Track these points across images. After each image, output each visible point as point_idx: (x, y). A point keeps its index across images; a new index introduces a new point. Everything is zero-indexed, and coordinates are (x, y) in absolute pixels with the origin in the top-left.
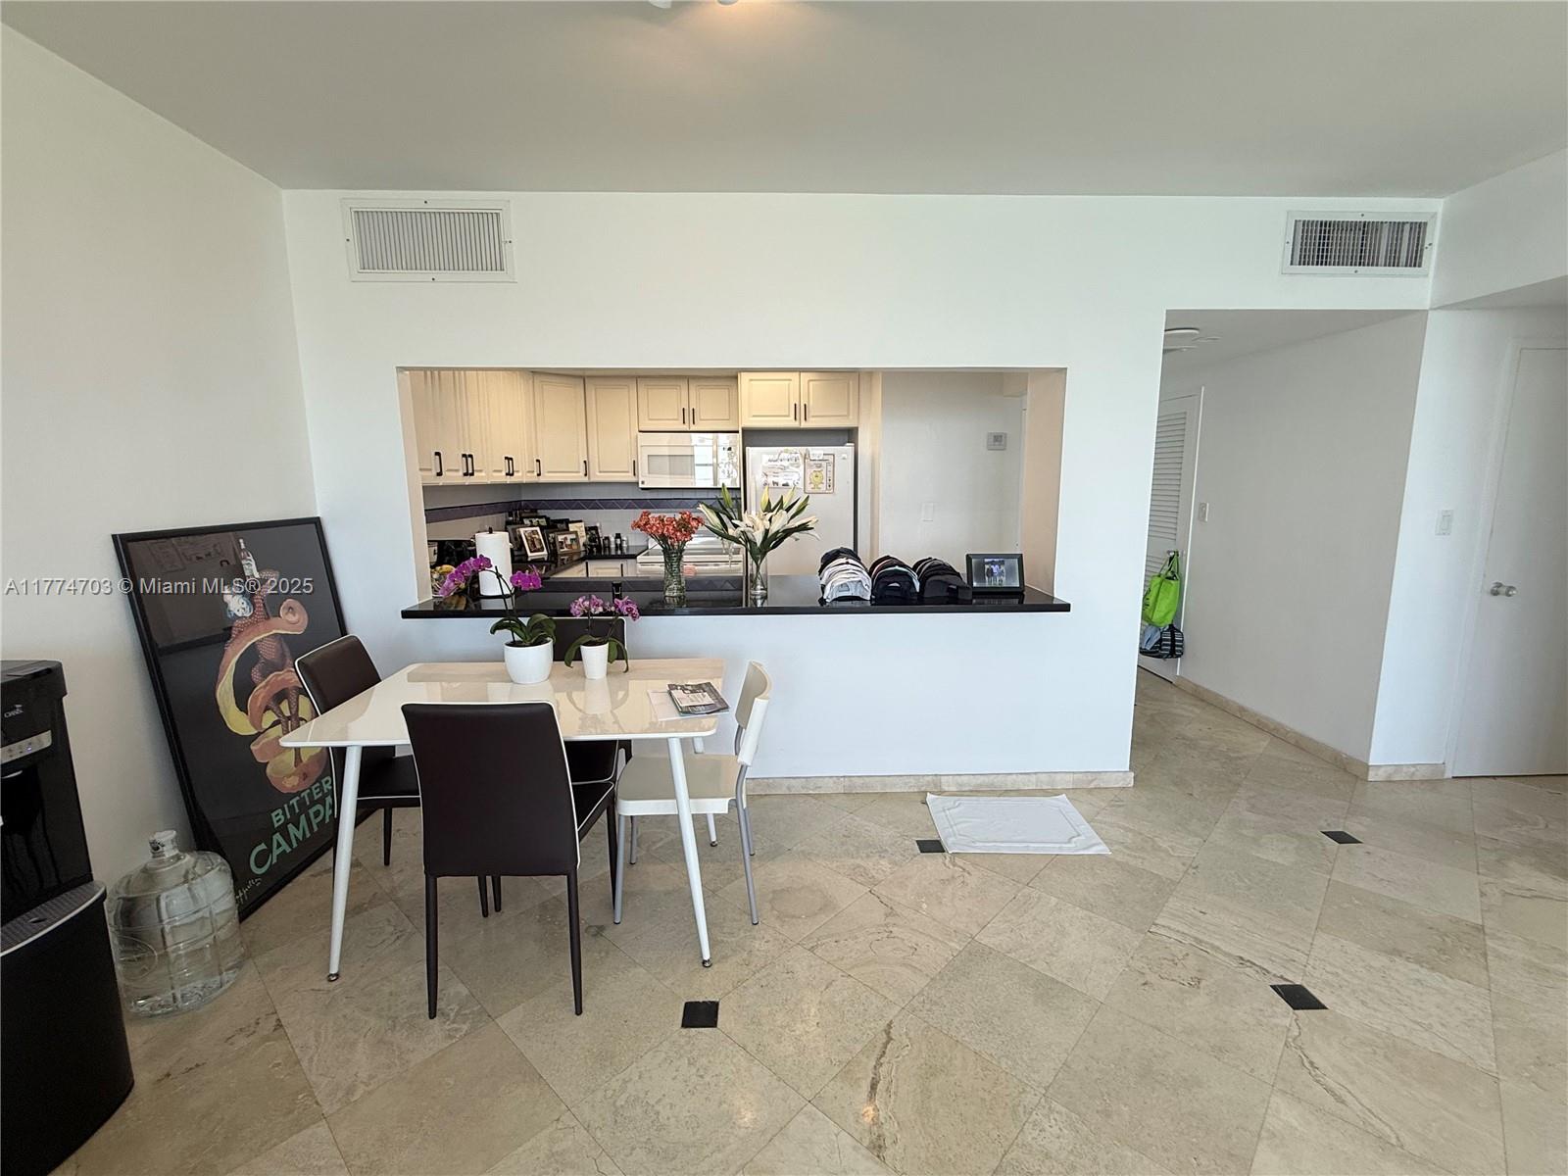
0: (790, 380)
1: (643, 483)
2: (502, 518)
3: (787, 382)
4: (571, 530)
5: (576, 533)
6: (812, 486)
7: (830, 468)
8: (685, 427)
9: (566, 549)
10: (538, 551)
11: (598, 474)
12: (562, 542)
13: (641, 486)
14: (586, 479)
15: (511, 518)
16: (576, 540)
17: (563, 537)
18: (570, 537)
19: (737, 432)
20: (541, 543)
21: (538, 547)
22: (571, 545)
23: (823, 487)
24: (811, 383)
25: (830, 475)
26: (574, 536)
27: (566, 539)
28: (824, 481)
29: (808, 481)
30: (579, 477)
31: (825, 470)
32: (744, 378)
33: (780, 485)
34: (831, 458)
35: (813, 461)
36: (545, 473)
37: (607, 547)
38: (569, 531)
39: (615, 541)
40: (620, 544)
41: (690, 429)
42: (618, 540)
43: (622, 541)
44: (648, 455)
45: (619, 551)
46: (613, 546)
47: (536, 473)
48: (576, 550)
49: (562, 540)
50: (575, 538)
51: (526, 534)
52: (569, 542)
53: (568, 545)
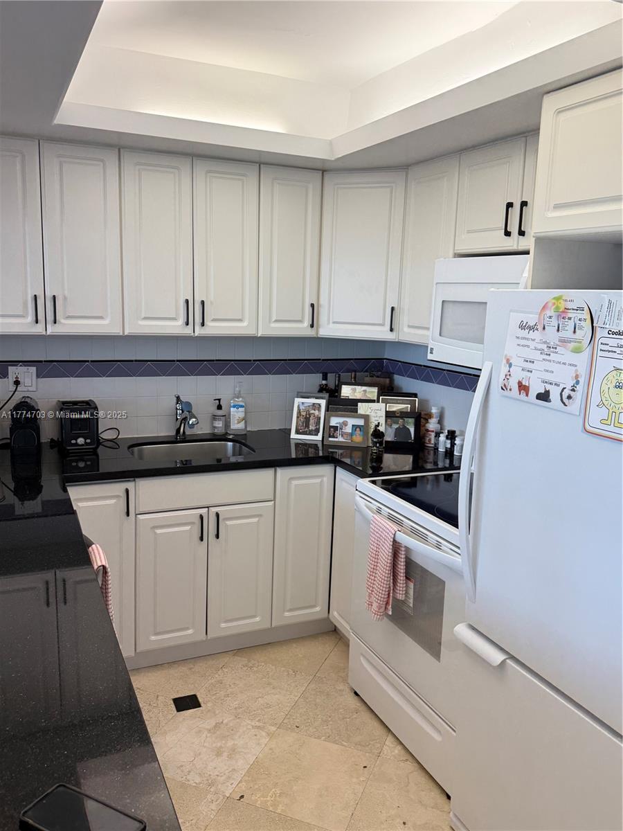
1: (432, 350)
2: (316, 380)
4: (360, 411)
5: (366, 418)
6: (603, 412)
8: (512, 244)
9: (340, 439)
10: (311, 434)
11: (406, 329)
12: (336, 428)
13: (430, 356)
14: (392, 337)
15: (324, 382)
16: (363, 429)
17: (341, 420)
18: (352, 421)
19: (527, 253)
20: (318, 423)
21: (312, 427)
22: (351, 435)
26: (361, 422)
27: (345, 424)
29: (595, 399)
30: (383, 333)
35: (614, 336)
36: (329, 323)
37: (436, 449)
38: (357, 412)
39: (445, 442)
40: (450, 448)
41: (514, 248)
42: (449, 441)
43: (453, 445)
44: (443, 301)
45: (448, 461)
46: (441, 449)
47: (307, 323)
48: (358, 443)
49: (337, 423)
50: (362, 426)
51: (301, 408)
52: (348, 429)
53: (347, 434)
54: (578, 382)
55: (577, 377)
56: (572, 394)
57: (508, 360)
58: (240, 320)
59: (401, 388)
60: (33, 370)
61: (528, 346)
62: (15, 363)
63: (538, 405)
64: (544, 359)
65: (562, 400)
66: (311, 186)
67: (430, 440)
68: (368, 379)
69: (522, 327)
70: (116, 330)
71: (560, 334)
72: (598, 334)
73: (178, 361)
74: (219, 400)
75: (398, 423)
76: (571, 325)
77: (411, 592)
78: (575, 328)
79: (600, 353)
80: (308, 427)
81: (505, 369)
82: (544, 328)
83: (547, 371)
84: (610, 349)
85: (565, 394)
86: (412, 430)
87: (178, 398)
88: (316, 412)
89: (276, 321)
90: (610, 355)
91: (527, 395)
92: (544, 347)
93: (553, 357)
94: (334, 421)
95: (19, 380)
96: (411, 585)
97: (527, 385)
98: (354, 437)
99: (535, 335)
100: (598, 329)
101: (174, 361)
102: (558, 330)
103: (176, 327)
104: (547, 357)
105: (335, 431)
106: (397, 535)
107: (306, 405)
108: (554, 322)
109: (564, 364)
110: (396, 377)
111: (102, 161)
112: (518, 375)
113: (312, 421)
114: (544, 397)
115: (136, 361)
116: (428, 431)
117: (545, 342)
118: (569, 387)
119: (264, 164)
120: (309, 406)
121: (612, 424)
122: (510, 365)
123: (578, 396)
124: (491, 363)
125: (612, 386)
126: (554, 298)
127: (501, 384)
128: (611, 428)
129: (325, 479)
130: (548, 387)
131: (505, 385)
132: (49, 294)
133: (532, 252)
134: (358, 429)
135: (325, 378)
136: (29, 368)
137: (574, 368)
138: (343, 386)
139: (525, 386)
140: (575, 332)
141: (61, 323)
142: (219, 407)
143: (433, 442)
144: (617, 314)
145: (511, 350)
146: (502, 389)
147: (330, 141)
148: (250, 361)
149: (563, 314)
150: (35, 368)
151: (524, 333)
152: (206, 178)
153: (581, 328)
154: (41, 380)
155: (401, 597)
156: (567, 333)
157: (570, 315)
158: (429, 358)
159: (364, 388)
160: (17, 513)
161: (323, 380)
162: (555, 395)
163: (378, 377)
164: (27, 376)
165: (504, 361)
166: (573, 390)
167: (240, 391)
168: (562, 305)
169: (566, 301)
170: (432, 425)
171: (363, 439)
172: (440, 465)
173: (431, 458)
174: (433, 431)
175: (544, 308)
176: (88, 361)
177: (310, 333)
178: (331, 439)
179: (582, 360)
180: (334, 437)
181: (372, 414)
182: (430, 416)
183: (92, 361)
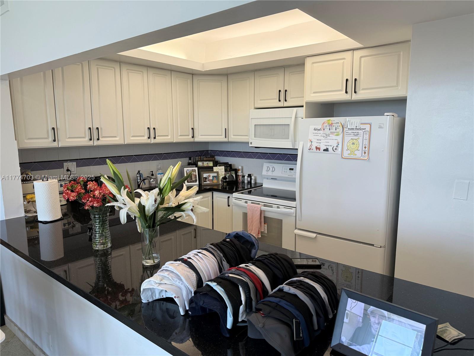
0: (344, 59)
1: (251, 143)
2: (186, 160)
3: (342, 61)
4: (215, 170)
5: (217, 173)
6: (349, 152)
7: (366, 136)
8: (281, 104)
9: (208, 182)
10: (193, 182)
11: (232, 137)
12: (206, 178)
13: (250, 145)
14: (226, 140)
15: (190, 161)
16: (217, 177)
17: (207, 175)
18: (212, 175)
19: (303, 106)
20: (196, 177)
21: (194, 179)
22: (212, 180)
23: (358, 154)
24: (363, 59)
25: (366, 142)
27: (209, 176)
28: (360, 148)
29: (345, 148)
30: (222, 139)
31: (361, 138)
32: (309, 62)
33: (322, 149)
34: (367, 127)
35: (350, 130)
36: (199, 136)
37: (243, 182)
38: (213, 171)
39: (248, 179)
40: (250, 181)
41: (282, 106)
42: (249, 178)
43: (251, 179)
44: (255, 125)
45: (249, 186)
46: (246, 182)
47: (191, 136)
48: (216, 183)
49: (206, 176)
50: (216, 176)
51: (187, 172)
52: (211, 178)
53: (210, 180)
54: (338, 144)
55: (338, 143)
56: (337, 148)
57: (310, 141)
58: (168, 136)
59: (219, 161)
60: (75, 163)
61: (318, 136)
62: (66, 161)
63: (324, 153)
64: (325, 139)
65: (333, 150)
66: (189, 80)
67: (240, 179)
68: (205, 159)
69: (315, 130)
70: (121, 142)
71: (330, 131)
72: (345, 129)
73: (134, 155)
74: (152, 172)
75: (229, 174)
76: (334, 128)
77: (266, 228)
78: (336, 129)
79: (346, 135)
80: (192, 180)
81: (309, 144)
82: (324, 129)
83: (327, 142)
84: (349, 134)
85: (334, 148)
86: (234, 176)
87: (139, 172)
88: (194, 173)
89: (180, 136)
90: (351, 135)
91: (319, 150)
92: (325, 135)
93: (328, 138)
94: (205, 175)
95: (69, 169)
96: (266, 225)
97: (319, 147)
98: (214, 181)
99: (321, 132)
100: (345, 128)
101: (133, 156)
102: (330, 130)
103: (144, 140)
104: (326, 138)
105: (206, 179)
106: (261, 208)
107: (189, 170)
108: (328, 127)
109: (333, 139)
110: (216, 157)
111: (114, 68)
112: (315, 145)
113: (193, 177)
114: (326, 150)
115: (118, 156)
116: (239, 176)
117: (325, 134)
118: (335, 146)
119: (172, 71)
120: (191, 171)
121: (352, 154)
122: (312, 142)
123: (340, 149)
124: (303, 142)
125: (351, 144)
126: (327, 120)
127: (308, 148)
128: (352, 156)
129: (209, 198)
130: (328, 147)
131: (310, 148)
132: (95, 127)
133: (304, 106)
134: (215, 178)
135: (190, 159)
136: (73, 163)
137: (337, 140)
138: (198, 162)
139: (318, 148)
140: (336, 130)
141: (101, 140)
142: (152, 175)
143: (241, 180)
144: (351, 123)
145: (311, 137)
146: (309, 149)
147: (203, 64)
148: (162, 154)
149: (331, 125)
150: (76, 163)
151: (317, 132)
152: (152, 75)
153: (338, 128)
154: (78, 168)
155: (262, 230)
156: (334, 130)
157: (334, 125)
158: (250, 146)
159: (207, 162)
160: (70, 233)
161: (189, 160)
162: (330, 149)
163: (209, 158)
164: (72, 166)
165: (309, 141)
166: (337, 147)
167: (160, 167)
168: (330, 122)
169: (332, 121)
170: (240, 173)
171: (217, 181)
172: (246, 187)
173: (240, 186)
174: (241, 176)
175: (323, 123)
176: (98, 158)
177: (192, 140)
178: (204, 183)
179: (340, 138)
180: (205, 182)
181: (220, 171)
182: (239, 170)
183: (100, 158)
